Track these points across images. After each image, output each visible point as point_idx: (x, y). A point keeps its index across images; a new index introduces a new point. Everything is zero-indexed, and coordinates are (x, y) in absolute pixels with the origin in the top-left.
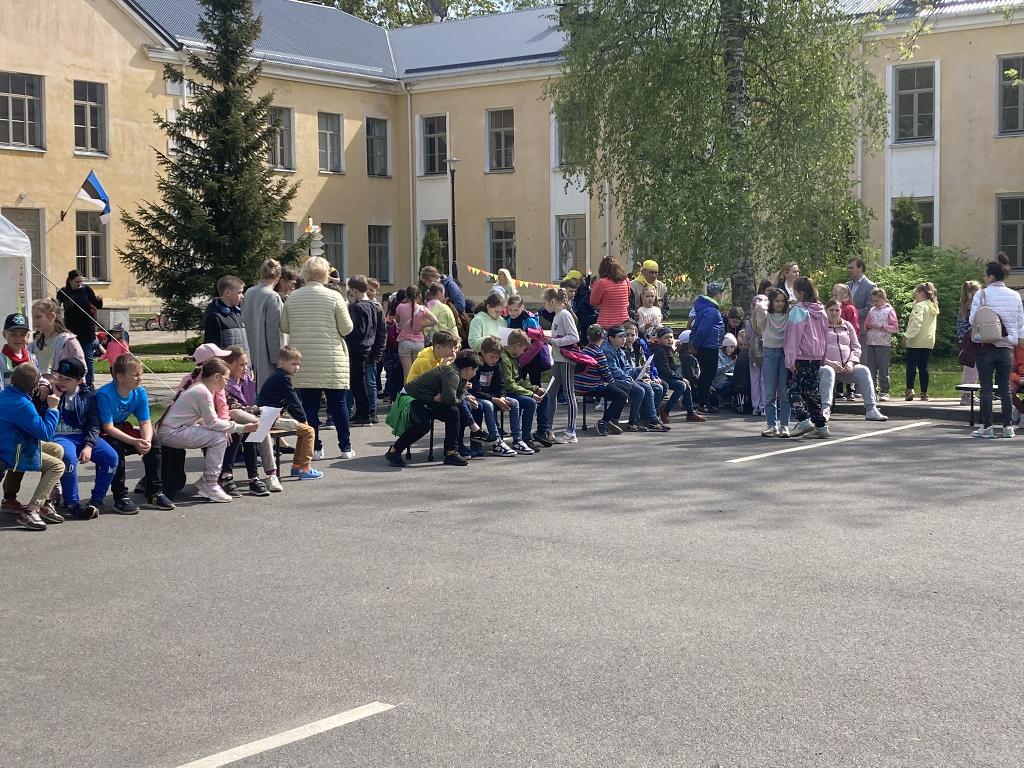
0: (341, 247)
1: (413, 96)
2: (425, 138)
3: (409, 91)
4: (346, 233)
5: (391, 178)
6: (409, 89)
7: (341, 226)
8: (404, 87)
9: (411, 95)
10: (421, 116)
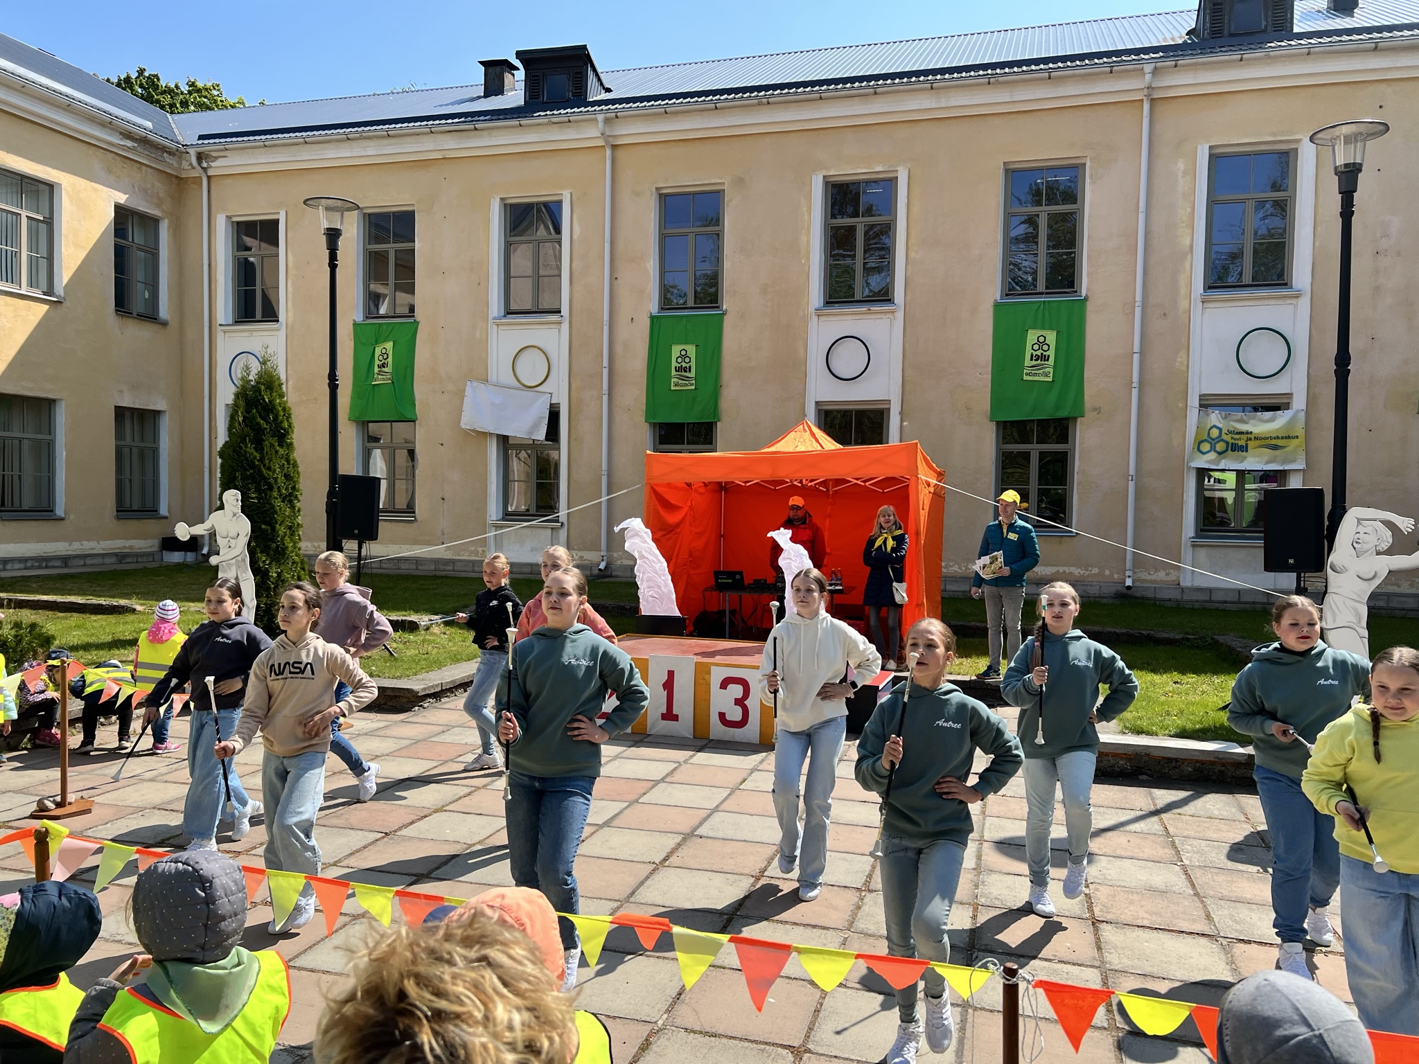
0: (50, 446)
1: (213, 180)
2: (234, 257)
3: (205, 169)
4: (62, 417)
5: (164, 324)
6: (205, 165)
7: (50, 403)
8: (194, 160)
9: (209, 178)
10: (229, 217)
